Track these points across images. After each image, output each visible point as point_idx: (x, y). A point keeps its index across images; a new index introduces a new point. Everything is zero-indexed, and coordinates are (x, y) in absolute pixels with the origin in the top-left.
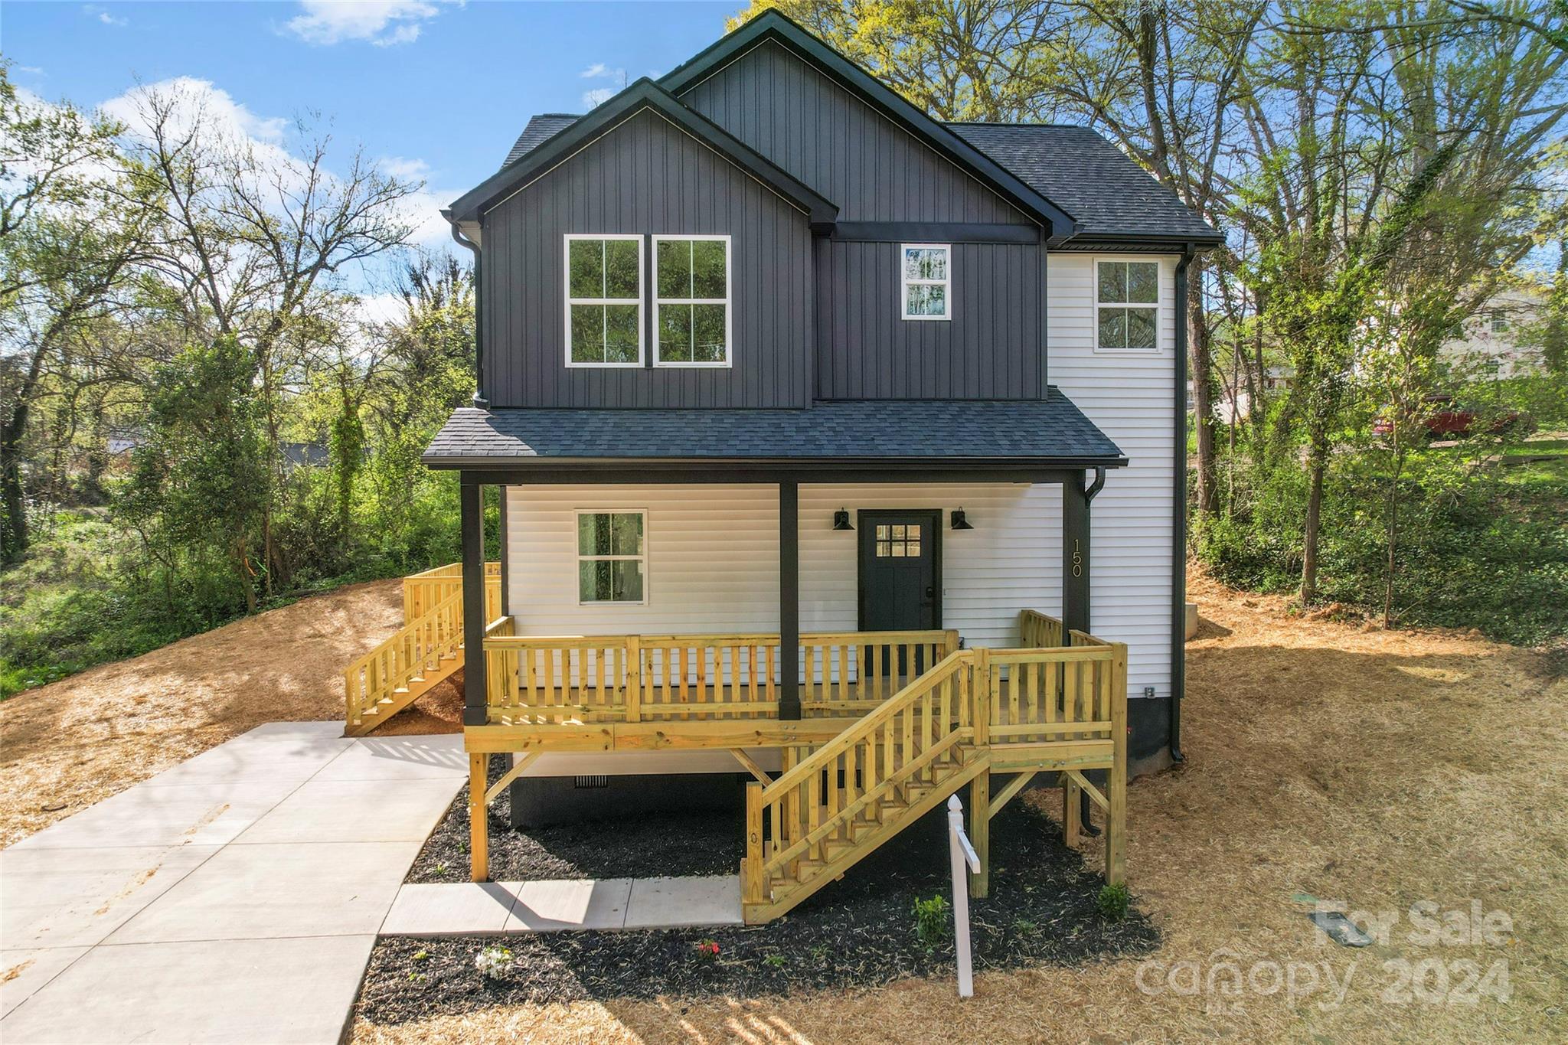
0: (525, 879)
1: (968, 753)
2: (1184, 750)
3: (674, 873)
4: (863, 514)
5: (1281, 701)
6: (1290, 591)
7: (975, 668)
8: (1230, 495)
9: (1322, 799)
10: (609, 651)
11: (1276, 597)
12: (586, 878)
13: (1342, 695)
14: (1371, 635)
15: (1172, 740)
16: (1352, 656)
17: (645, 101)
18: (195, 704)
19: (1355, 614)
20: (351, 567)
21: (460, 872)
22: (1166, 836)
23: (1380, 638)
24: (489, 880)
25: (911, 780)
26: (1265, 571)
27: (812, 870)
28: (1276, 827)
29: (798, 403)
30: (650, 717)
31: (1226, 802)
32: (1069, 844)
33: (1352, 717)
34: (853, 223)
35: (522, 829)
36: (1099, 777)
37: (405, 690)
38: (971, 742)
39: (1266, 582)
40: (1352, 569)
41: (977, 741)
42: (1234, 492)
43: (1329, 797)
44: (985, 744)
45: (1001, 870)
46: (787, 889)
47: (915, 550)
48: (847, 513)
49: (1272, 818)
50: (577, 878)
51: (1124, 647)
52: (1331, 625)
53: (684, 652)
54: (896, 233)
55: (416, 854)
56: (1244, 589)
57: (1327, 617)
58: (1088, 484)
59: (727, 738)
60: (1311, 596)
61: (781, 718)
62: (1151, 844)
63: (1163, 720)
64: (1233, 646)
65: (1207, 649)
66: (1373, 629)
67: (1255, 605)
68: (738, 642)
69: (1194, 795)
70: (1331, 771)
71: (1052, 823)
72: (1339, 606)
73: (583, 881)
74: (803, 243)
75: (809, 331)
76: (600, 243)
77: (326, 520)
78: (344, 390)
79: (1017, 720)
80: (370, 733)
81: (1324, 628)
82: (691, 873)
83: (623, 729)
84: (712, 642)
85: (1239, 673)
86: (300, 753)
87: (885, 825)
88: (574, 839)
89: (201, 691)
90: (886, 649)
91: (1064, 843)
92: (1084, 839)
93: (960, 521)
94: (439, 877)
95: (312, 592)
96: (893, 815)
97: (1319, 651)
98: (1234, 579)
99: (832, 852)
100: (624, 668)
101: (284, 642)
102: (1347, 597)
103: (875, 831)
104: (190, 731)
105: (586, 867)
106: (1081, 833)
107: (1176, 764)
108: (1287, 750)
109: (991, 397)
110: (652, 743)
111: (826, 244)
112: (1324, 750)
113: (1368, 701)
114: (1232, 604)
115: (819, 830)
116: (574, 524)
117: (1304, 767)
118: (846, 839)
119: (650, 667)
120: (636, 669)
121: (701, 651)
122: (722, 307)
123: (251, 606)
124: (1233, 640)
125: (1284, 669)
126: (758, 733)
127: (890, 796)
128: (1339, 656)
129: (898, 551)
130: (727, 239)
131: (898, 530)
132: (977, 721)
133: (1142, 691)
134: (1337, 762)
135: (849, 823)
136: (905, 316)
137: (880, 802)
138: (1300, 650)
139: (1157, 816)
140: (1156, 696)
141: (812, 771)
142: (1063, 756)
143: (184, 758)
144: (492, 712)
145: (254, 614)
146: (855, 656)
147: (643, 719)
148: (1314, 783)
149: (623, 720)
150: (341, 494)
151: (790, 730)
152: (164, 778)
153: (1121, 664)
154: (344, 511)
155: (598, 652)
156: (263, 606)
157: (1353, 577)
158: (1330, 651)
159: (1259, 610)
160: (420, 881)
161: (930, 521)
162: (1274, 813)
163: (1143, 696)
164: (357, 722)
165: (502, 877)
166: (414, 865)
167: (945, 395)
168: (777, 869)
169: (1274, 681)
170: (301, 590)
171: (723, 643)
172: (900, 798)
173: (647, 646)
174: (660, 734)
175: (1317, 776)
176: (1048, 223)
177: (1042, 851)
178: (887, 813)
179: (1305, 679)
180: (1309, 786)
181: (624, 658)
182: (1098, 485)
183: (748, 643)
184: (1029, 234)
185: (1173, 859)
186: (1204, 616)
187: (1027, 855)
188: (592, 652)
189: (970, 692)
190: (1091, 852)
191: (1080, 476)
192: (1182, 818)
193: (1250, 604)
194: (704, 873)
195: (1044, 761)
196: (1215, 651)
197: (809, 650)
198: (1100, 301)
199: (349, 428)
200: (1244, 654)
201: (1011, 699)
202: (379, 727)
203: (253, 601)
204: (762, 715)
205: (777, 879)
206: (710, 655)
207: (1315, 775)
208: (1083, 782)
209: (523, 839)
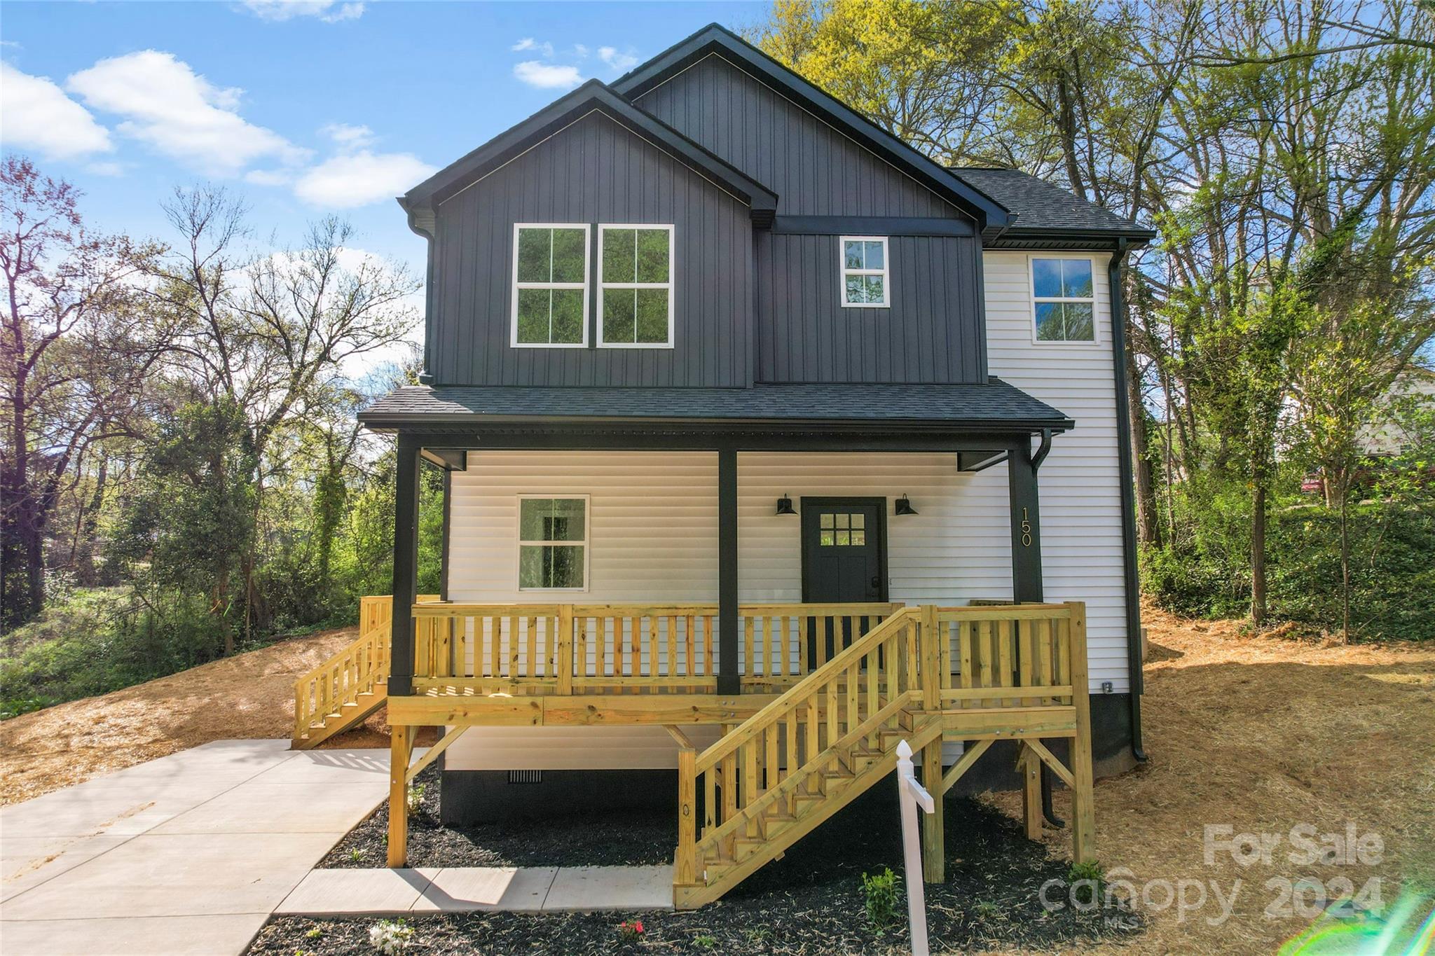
0: (444, 866)
1: (918, 719)
2: (1147, 751)
3: (602, 863)
4: (806, 501)
5: (1246, 709)
6: (1240, 613)
7: (923, 626)
8: (1170, 530)
9: (1308, 796)
10: (541, 620)
11: (1226, 621)
12: (509, 866)
13: (1312, 702)
14: (1332, 650)
15: (1133, 739)
16: (1314, 668)
17: (594, 102)
18: (151, 724)
19: (1312, 633)
20: (326, 616)
21: (379, 859)
22: (1137, 829)
23: (1343, 652)
24: (405, 866)
25: (857, 748)
26: (1212, 598)
27: (749, 847)
28: (1259, 820)
29: (739, 383)
30: (581, 691)
31: (1199, 799)
32: (1031, 836)
33: (1326, 721)
34: (794, 217)
35: (450, 826)
36: (1061, 747)
37: (354, 704)
38: (921, 706)
39: (1214, 609)
40: (1303, 589)
41: (927, 706)
42: (1174, 528)
43: (1314, 794)
44: (936, 708)
45: (958, 861)
46: (723, 868)
47: (859, 539)
48: (790, 500)
49: (1253, 813)
50: (499, 866)
51: (1082, 605)
52: (1286, 643)
53: (619, 621)
54: (833, 227)
55: (335, 843)
56: (1192, 617)
57: (1282, 636)
58: (1033, 453)
59: (662, 713)
60: (1263, 617)
61: (719, 694)
62: (1120, 836)
63: (1123, 719)
64: (1186, 665)
65: (1159, 669)
66: (1333, 645)
67: (1205, 630)
68: (674, 612)
69: (1162, 792)
70: (1312, 770)
71: (1012, 820)
72: (1294, 625)
73: (505, 869)
74: (743, 230)
75: (750, 314)
76: (547, 231)
77: (305, 571)
78: (329, 450)
79: (970, 684)
80: (318, 746)
81: (1280, 646)
82: (621, 863)
83: (552, 702)
84: (648, 613)
85: (1196, 688)
86: (242, 760)
87: (829, 797)
88: (503, 834)
89: (161, 712)
90: (829, 621)
91: (1026, 837)
92: (1047, 832)
93: (904, 507)
94: (355, 863)
95: (286, 637)
96: (839, 785)
97: (1279, 665)
98: (1181, 609)
99: (771, 828)
100: (556, 636)
101: (252, 677)
102: (1303, 617)
103: (819, 804)
104: (139, 746)
105: (509, 856)
106: (1044, 827)
107: (1140, 764)
108: (1257, 752)
109: (932, 381)
110: (583, 718)
111: (767, 237)
112: (1300, 752)
113: (1341, 706)
114: (1182, 629)
115: (757, 802)
116: (517, 509)
117: (1280, 767)
118: (786, 814)
119: (584, 637)
120: (568, 638)
121: (636, 620)
122: (665, 291)
123: (229, 650)
124: (1186, 661)
125: (1244, 682)
126: (695, 709)
127: (834, 766)
128: (1301, 669)
129: (843, 540)
130: (671, 228)
131: (842, 519)
132: (926, 684)
133: (1100, 687)
134: (1316, 762)
135: (790, 795)
136: (844, 304)
137: (823, 774)
138: (1258, 666)
139: (1125, 812)
140: (1115, 692)
141: (750, 736)
142: (1022, 723)
143: (126, 766)
144: (417, 682)
145: (229, 656)
146: (798, 629)
147: (574, 692)
148: (1294, 781)
149: (551, 693)
150: (321, 546)
151: (729, 706)
152: (100, 782)
153: (1079, 623)
154: (323, 562)
155: (530, 621)
156: (238, 650)
157: (1305, 599)
158: (1290, 664)
159: (1210, 633)
160: (332, 867)
161: (874, 509)
162: (1254, 807)
163: (1101, 692)
164: (305, 736)
165: (420, 864)
166: (329, 853)
167: (886, 379)
168: (712, 847)
169: (1234, 692)
170: (278, 635)
171: (660, 612)
172: (847, 770)
173: (582, 614)
174: (592, 708)
175: (1297, 775)
176: (981, 214)
177: (1002, 844)
178: (831, 784)
179: (1267, 689)
180: (1290, 784)
181: (556, 625)
182: (1045, 449)
183: (685, 612)
184: (964, 229)
185: (1148, 849)
186: (1154, 641)
187: (985, 847)
188: (524, 622)
189: (919, 652)
190: (1056, 844)
191: (1026, 440)
192: (1152, 813)
193: (1199, 629)
194: (637, 863)
195: (1001, 728)
196: (1168, 671)
197: (749, 620)
198: (1036, 296)
199: (332, 485)
200: (1198, 672)
201: (963, 661)
202: (326, 741)
203: (230, 644)
204: (699, 691)
205: (712, 859)
206: (646, 625)
207: (1292, 773)
208: (1044, 754)
209: (450, 834)
